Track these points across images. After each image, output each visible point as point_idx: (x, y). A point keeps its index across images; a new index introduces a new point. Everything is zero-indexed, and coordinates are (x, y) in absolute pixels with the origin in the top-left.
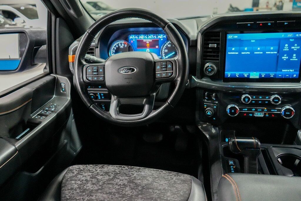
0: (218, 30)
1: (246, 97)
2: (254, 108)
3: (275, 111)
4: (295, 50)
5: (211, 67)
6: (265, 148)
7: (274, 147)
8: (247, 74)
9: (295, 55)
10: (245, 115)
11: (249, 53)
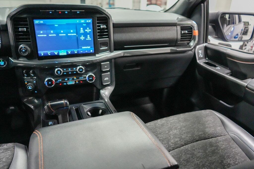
0: (25, 16)
1: (58, 70)
2: (67, 78)
3: (81, 78)
4: (88, 32)
5: (24, 48)
6: (77, 107)
7: (84, 105)
8: (57, 52)
9: (88, 36)
10: (60, 84)
11: (55, 35)
